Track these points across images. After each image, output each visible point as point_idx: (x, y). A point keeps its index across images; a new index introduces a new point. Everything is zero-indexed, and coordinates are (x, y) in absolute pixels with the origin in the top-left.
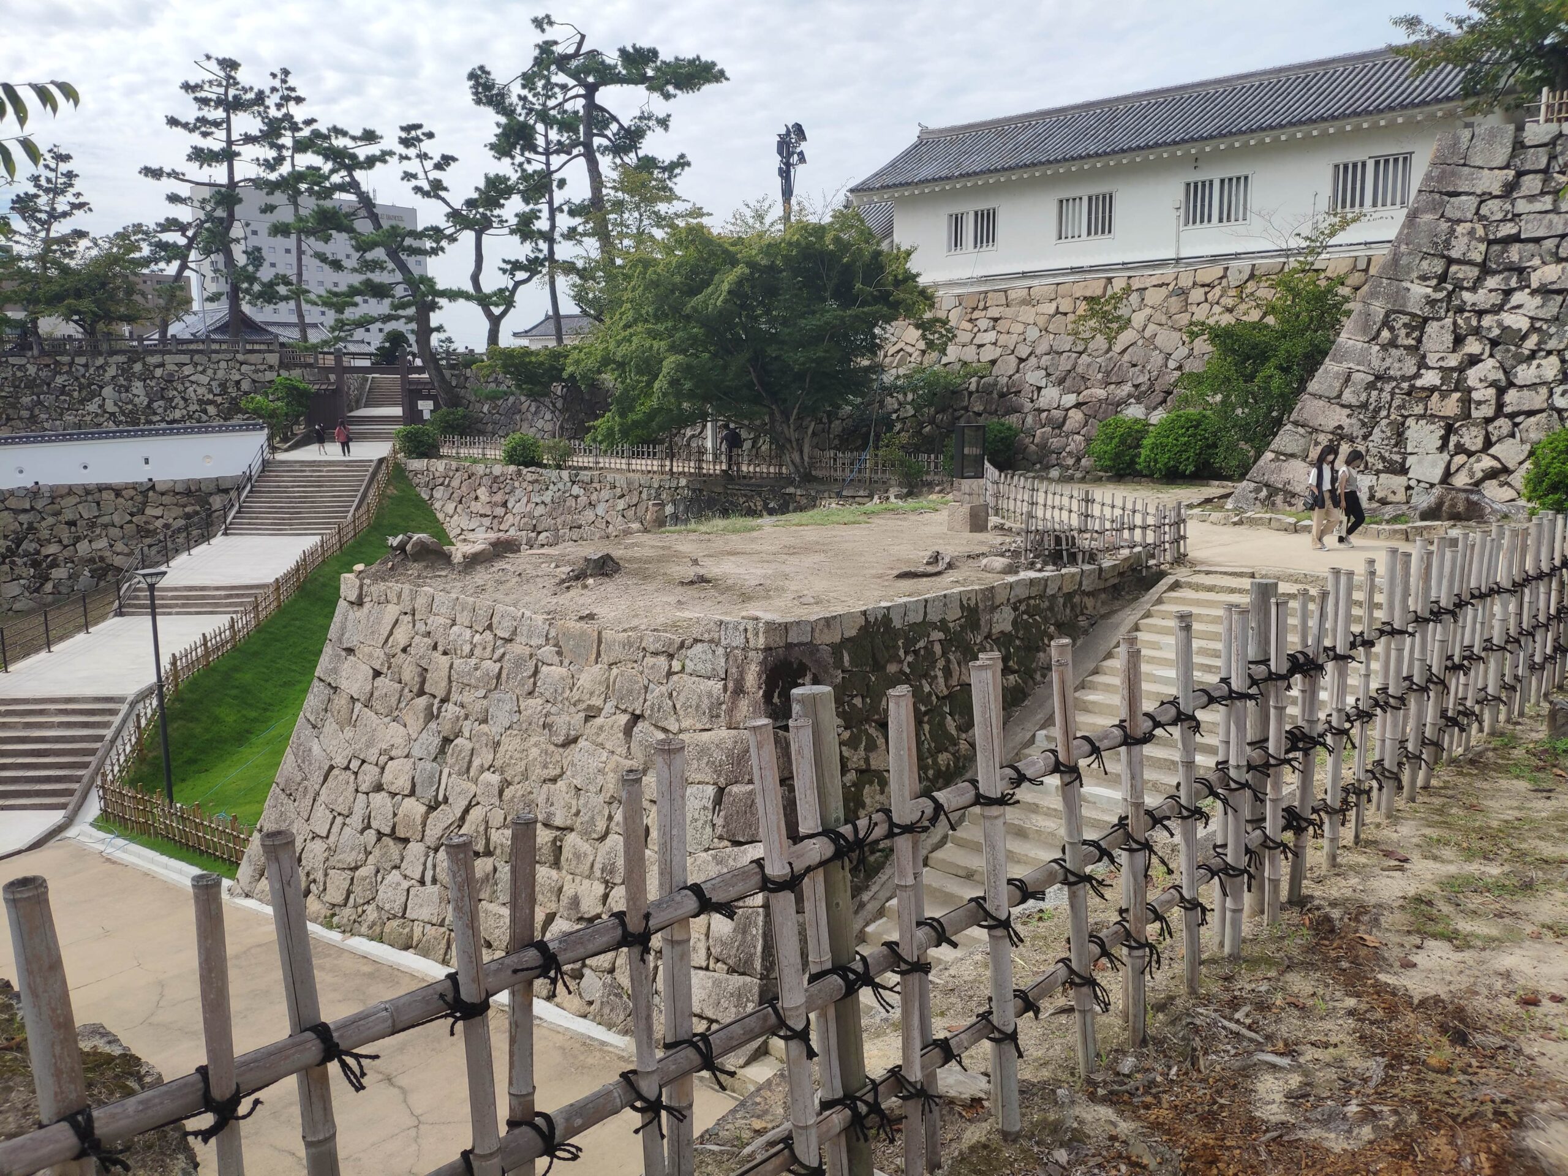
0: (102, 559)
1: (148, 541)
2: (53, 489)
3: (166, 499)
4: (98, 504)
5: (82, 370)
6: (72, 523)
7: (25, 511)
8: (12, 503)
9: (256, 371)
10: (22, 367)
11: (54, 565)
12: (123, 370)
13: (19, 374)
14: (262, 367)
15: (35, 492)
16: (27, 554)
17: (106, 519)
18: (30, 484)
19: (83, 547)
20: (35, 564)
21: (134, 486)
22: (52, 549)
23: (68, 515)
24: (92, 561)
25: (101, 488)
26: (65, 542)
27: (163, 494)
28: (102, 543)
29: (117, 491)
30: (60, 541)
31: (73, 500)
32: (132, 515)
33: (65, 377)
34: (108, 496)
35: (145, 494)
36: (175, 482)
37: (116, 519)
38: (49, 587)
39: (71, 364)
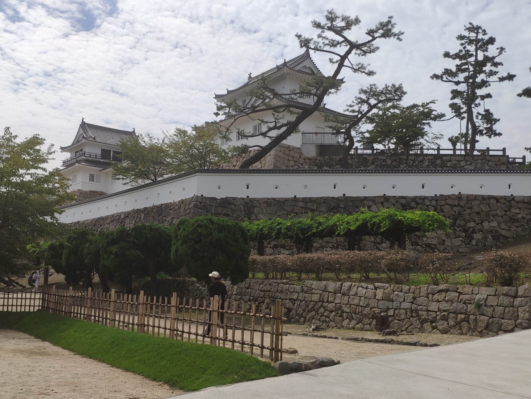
0: (496, 231)
1: (516, 224)
2: (468, 196)
3: (520, 205)
4: (489, 205)
5: (412, 162)
6: (478, 213)
7: (455, 206)
8: (449, 201)
9: (496, 165)
10: (384, 160)
11: (474, 232)
13: (383, 163)
14: (499, 163)
15: (459, 197)
16: (460, 226)
17: (494, 213)
18: (457, 193)
19: (486, 225)
20: (465, 231)
21: (505, 198)
22: (472, 224)
23: (476, 209)
24: (491, 231)
25: (490, 197)
26: (477, 222)
27: (518, 202)
28: (495, 224)
29: (497, 199)
30: (474, 221)
31: (477, 202)
32: (505, 211)
34: (493, 201)
35: (509, 201)
36: (524, 197)
37: (499, 212)
38: (474, 242)
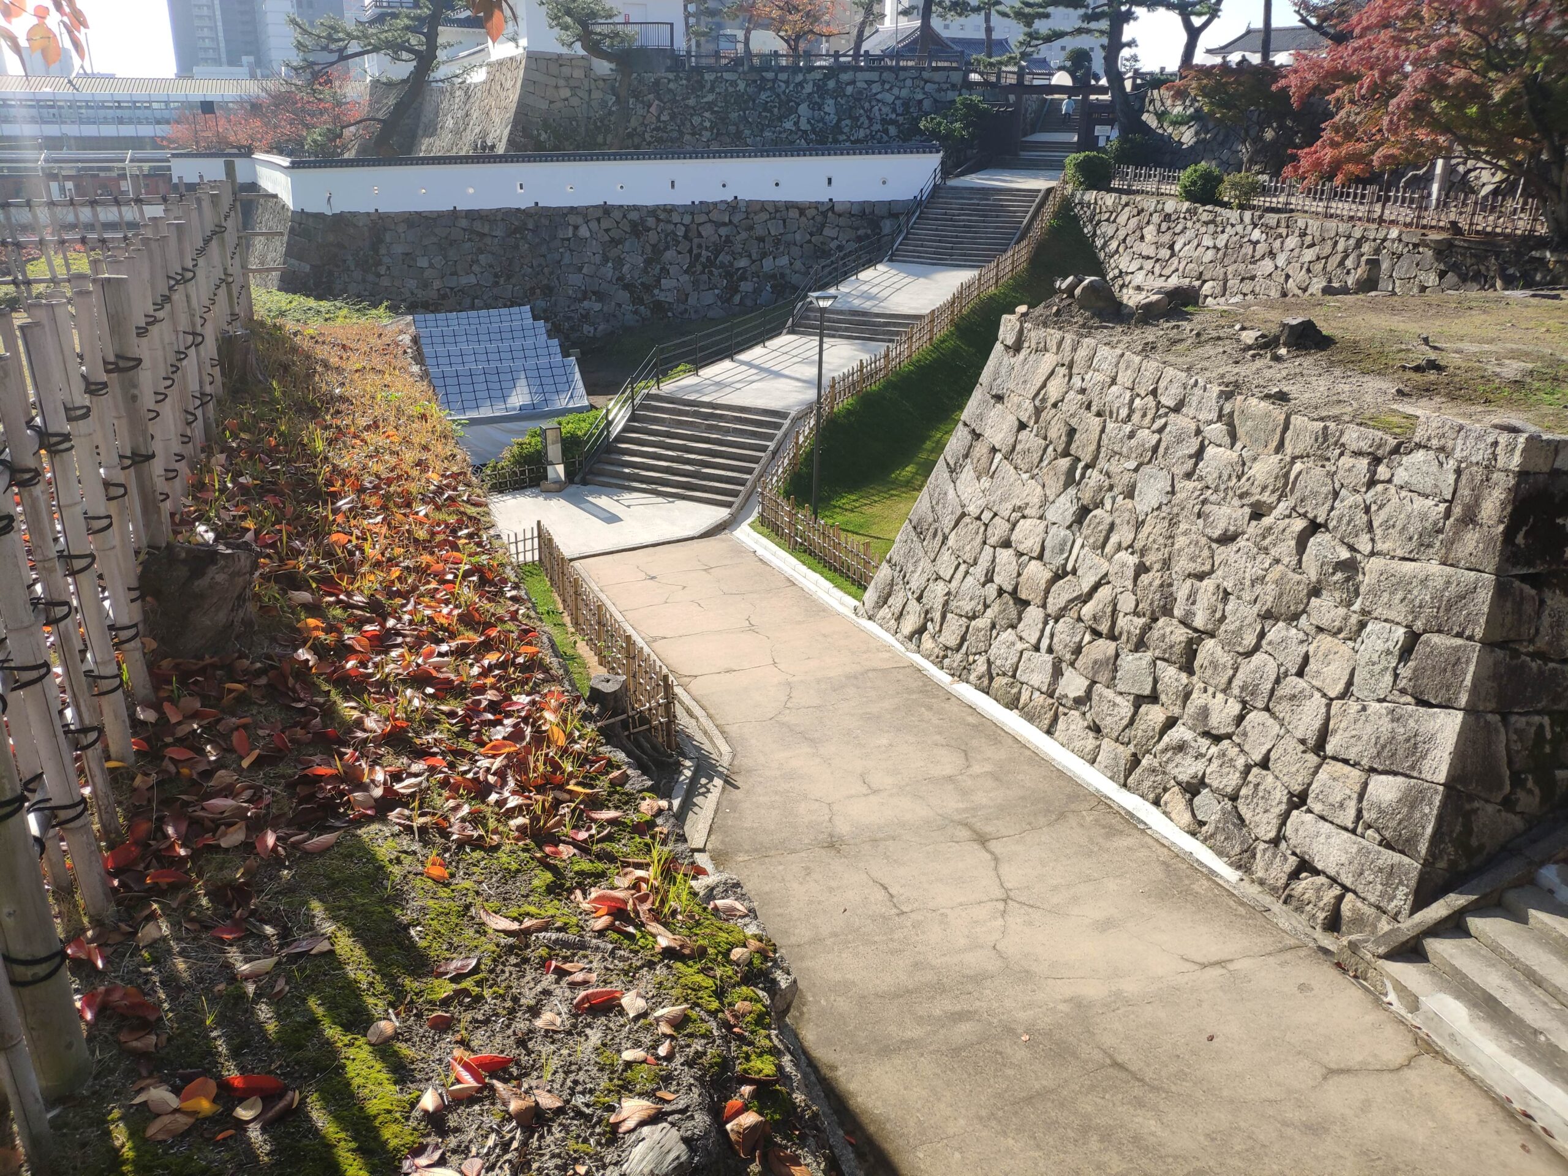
0: (783, 276)
1: (823, 262)
2: (749, 203)
3: (842, 221)
4: (784, 221)
5: (783, 85)
6: (761, 239)
7: (724, 224)
8: (714, 216)
9: (939, 90)
10: (734, 83)
11: (743, 278)
12: (819, 87)
13: (731, 89)
14: (945, 86)
15: (733, 206)
16: (722, 265)
17: (789, 237)
18: (730, 199)
19: (768, 264)
20: (728, 275)
21: (816, 205)
22: (743, 263)
23: (759, 231)
24: (774, 276)
25: (789, 206)
26: (754, 257)
27: (840, 215)
28: (784, 261)
29: (801, 209)
30: (750, 256)
31: (764, 216)
32: (811, 235)
33: (769, 93)
34: (794, 214)
35: (824, 214)
36: (852, 203)
37: (798, 237)
38: (737, 299)
39: (775, 79)
